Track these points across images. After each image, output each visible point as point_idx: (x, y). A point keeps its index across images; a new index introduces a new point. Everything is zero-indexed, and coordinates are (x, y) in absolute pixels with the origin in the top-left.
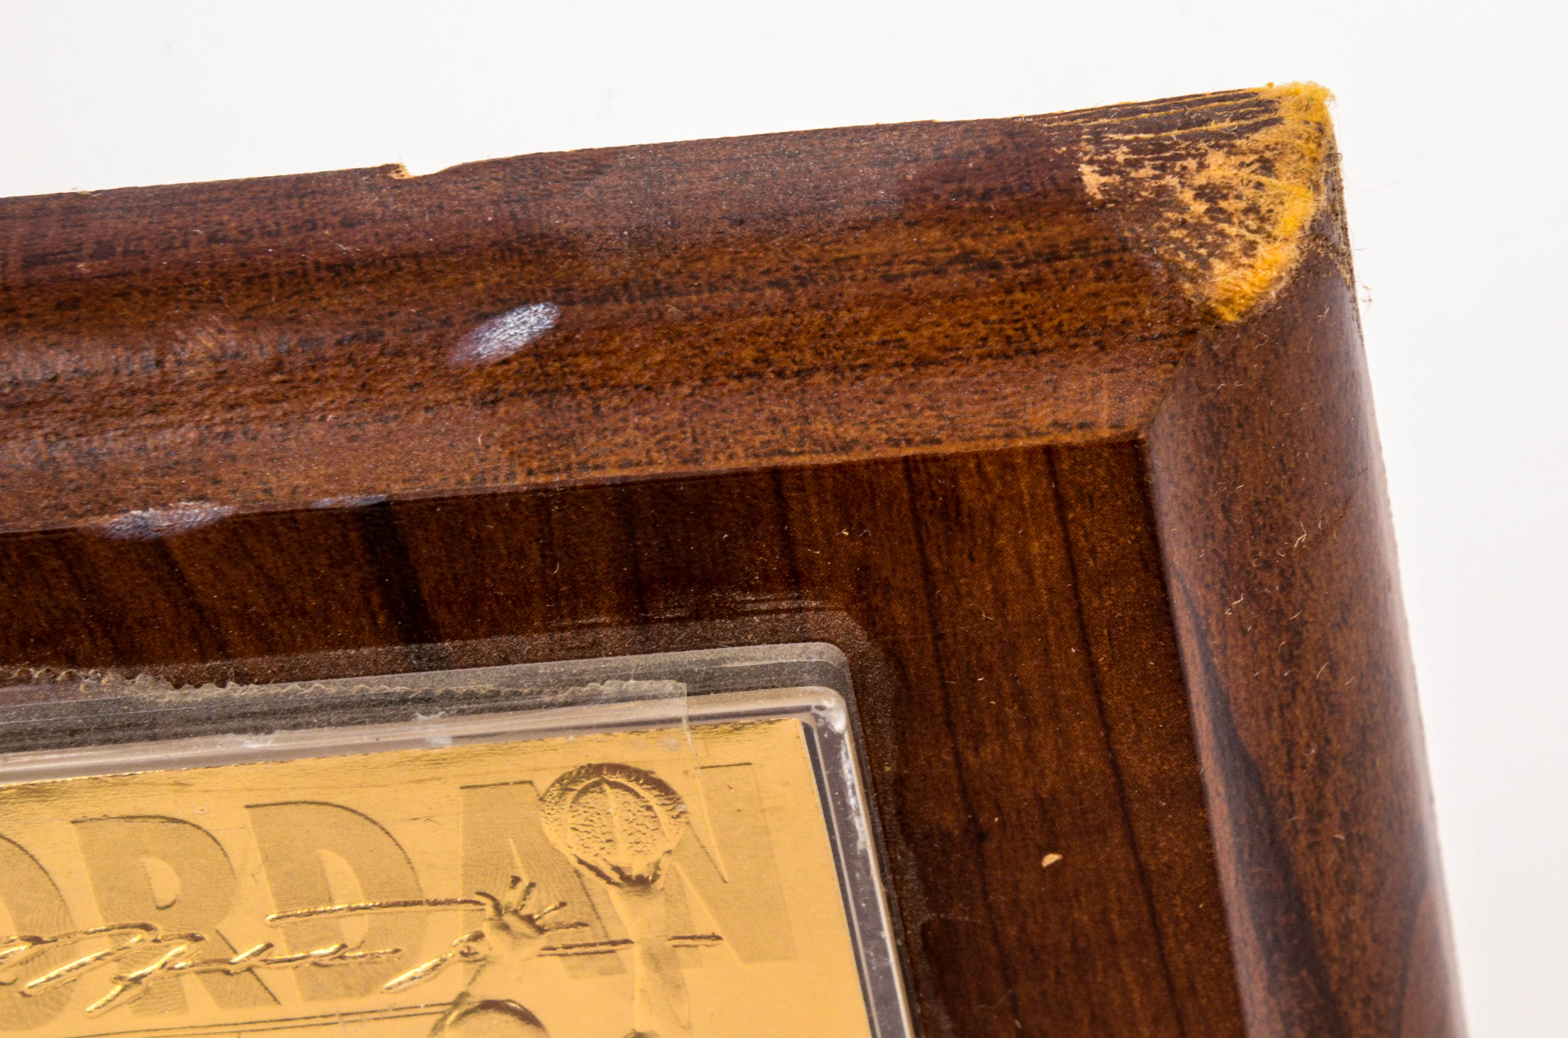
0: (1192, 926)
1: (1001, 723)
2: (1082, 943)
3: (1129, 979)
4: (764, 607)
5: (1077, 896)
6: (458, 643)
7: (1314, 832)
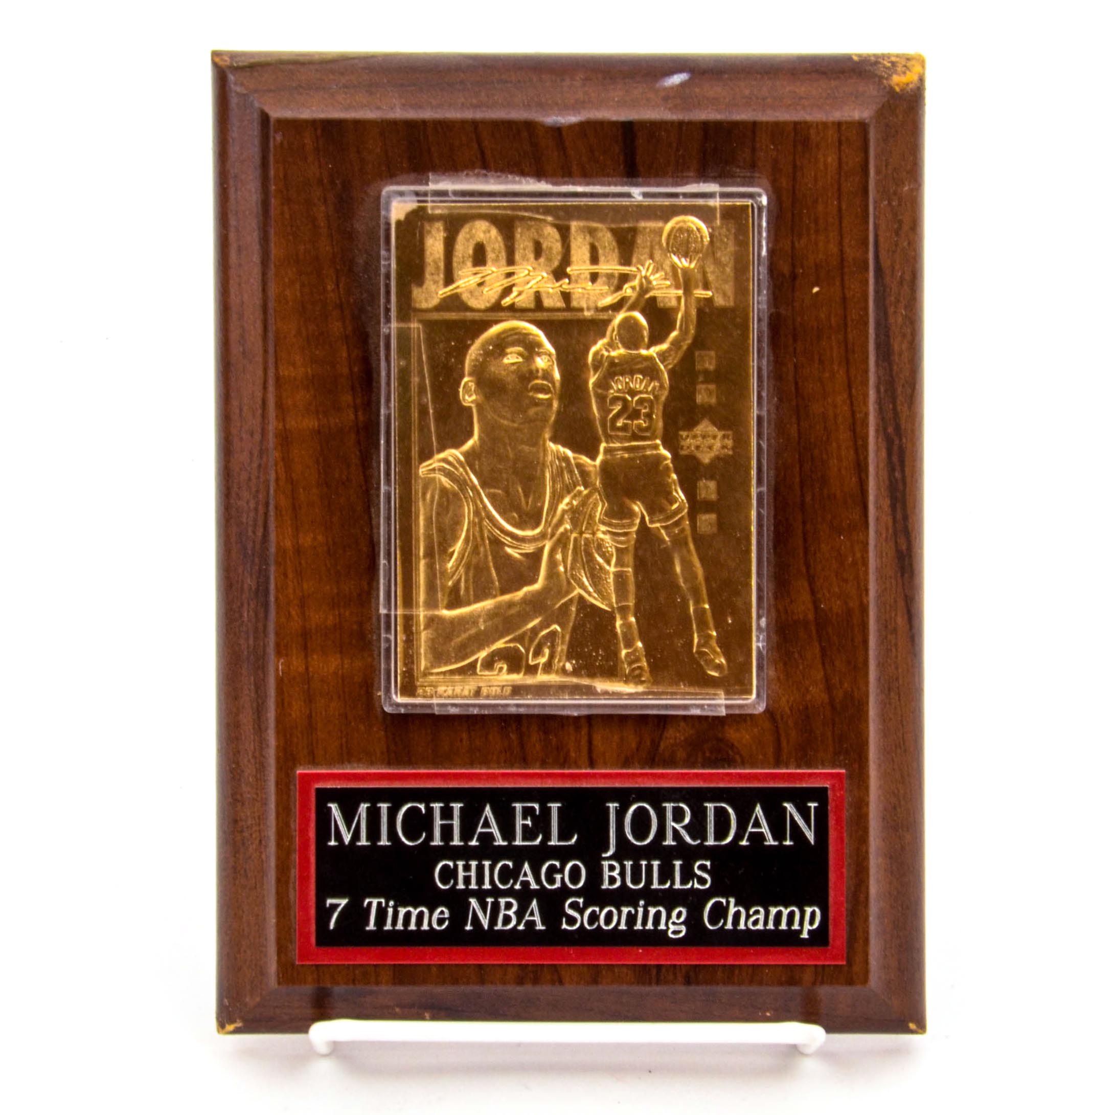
0: (857, 323)
1: (808, 230)
2: (821, 327)
3: (833, 344)
4: (742, 175)
5: (822, 307)
6: (644, 179)
7: (896, 307)
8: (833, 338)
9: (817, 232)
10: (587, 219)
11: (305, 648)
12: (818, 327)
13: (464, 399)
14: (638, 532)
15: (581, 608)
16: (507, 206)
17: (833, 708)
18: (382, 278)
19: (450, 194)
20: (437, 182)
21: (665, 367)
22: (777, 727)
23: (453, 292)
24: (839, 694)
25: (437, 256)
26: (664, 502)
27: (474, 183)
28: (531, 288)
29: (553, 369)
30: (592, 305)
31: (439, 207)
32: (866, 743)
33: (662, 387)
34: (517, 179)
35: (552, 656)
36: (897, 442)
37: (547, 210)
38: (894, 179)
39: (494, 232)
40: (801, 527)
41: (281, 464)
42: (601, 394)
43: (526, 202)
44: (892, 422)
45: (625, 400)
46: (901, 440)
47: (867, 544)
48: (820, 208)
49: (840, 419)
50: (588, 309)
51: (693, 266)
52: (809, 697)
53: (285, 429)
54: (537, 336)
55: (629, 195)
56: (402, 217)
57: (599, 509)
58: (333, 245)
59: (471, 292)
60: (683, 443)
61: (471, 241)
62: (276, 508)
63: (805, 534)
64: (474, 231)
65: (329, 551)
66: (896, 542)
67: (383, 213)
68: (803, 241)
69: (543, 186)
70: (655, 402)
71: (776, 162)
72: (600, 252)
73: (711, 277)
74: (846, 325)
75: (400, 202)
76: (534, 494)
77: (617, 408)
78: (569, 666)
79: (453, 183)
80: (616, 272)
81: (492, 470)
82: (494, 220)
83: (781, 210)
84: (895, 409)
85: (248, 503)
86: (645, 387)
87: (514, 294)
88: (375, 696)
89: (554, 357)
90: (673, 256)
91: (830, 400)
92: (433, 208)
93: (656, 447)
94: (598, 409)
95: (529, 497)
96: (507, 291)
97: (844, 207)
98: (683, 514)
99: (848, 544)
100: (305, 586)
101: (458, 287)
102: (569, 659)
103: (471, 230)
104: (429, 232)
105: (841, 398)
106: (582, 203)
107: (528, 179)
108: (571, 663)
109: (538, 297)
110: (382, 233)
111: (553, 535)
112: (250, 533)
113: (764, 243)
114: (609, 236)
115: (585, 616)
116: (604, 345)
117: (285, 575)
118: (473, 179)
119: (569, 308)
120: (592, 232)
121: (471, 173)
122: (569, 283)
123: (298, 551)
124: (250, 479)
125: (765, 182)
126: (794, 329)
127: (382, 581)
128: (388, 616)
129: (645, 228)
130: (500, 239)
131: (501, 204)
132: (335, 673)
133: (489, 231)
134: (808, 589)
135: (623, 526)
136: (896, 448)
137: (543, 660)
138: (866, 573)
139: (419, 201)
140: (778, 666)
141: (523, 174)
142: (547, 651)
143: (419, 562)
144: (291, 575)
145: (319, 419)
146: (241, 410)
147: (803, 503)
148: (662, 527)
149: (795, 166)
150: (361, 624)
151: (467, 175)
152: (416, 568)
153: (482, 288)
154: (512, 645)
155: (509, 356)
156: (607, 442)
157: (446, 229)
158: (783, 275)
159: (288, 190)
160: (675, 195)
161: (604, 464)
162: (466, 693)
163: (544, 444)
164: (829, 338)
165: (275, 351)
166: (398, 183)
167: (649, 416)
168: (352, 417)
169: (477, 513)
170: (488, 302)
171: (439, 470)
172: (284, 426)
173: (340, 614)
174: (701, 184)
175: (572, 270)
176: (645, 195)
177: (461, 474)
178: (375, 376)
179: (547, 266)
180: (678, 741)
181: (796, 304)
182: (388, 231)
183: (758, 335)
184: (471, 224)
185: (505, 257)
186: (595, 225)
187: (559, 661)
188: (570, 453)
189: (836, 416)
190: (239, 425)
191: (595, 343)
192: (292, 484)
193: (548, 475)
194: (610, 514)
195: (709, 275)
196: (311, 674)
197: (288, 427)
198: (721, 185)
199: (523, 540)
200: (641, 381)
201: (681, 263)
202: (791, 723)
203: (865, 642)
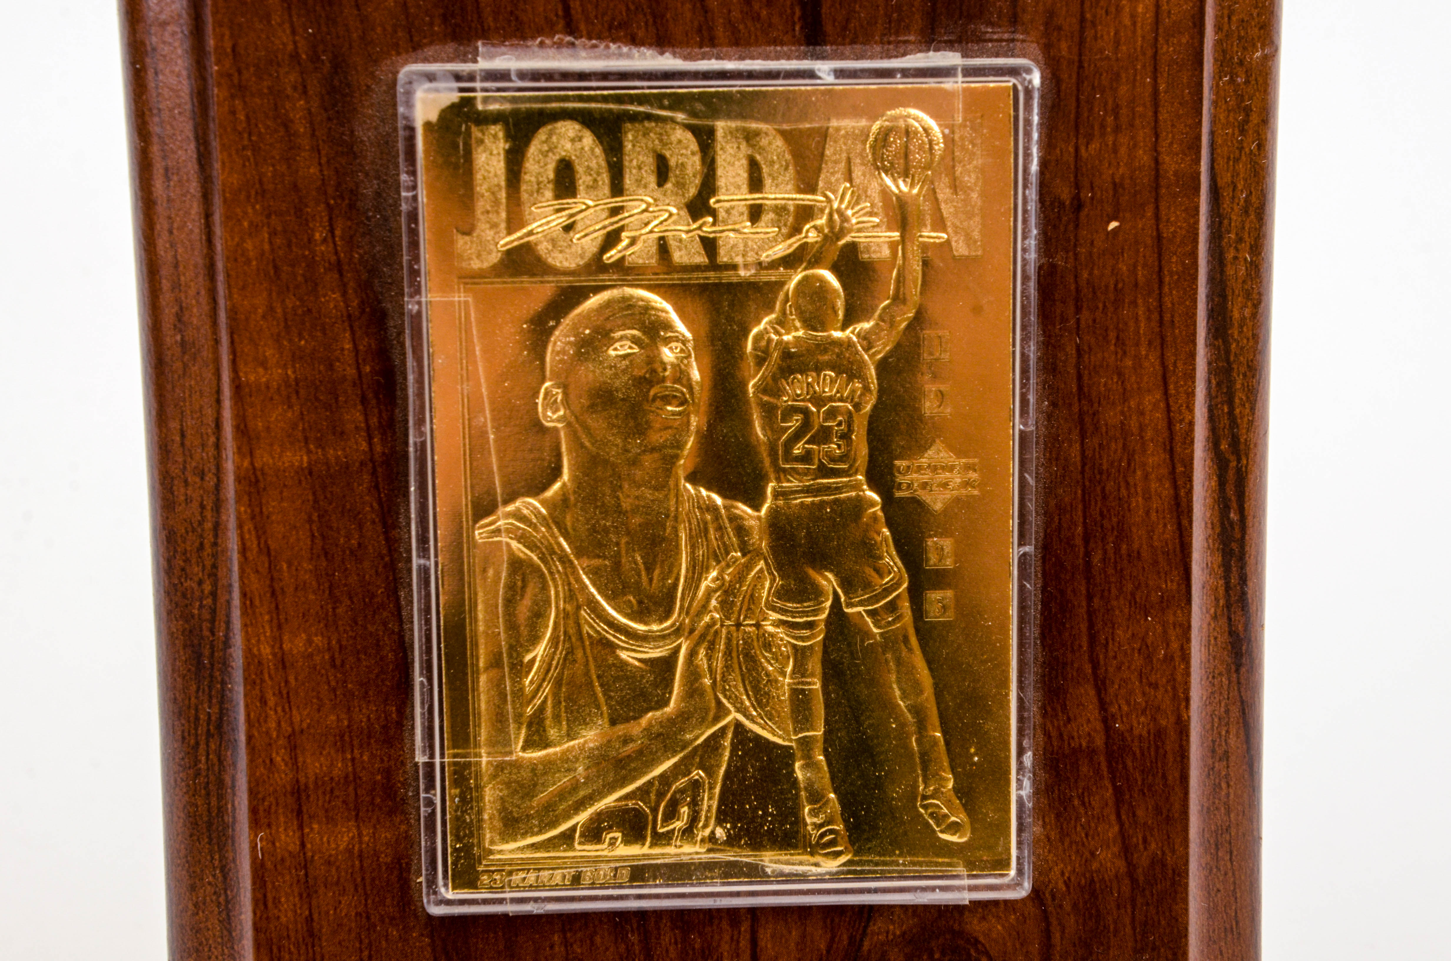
0: (1179, 278)
1: (1103, 126)
2: (1120, 286)
3: (1140, 313)
4: (995, 37)
5: (1122, 253)
6: (834, 47)
7: (1237, 250)
8: (1140, 301)
9: (1117, 129)
10: (742, 117)
11: (299, 813)
12: (1116, 285)
13: (545, 416)
14: (828, 622)
15: (740, 742)
16: (610, 95)
17: (1133, 880)
18: (403, 220)
19: (514, 77)
20: (491, 57)
21: (871, 357)
22: (1045, 911)
23: (522, 241)
24: (1143, 860)
25: (495, 181)
26: (869, 571)
27: (554, 58)
28: (651, 232)
29: (688, 365)
30: (751, 258)
31: (495, 100)
32: (1184, 934)
33: (866, 389)
34: (625, 49)
35: (694, 819)
36: (1233, 464)
37: (677, 102)
38: (1240, 38)
39: (588, 139)
40: (1084, 603)
41: (249, 526)
42: (768, 403)
43: (642, 88)
44: (1226, 431)
45: (806, 412)
46: (1239, 460)
47: (1189, 627)
48: (1123, 90)
49: (1149, 434)
50: (746, 266)
51: (915, 191)
52: (1095, 866)
53: (254, 469)
54: (663, 311)
55: (811, 74)
56: (433, 116)
57: (767, 585)
58: (320, 164)
59: (553, 241)
60: (900, 479)
61: (550, 154)
62: (244, 595)
63: (1091, 614)
64: (554, 139)
65: (333, 659)
66: (1229, 619)
67: (401, 110)
68: (1094, 146)
69: (668, 62)
70: (855, 415)
71: (1051, 14)
72: (765, 170)
73: (946, 210)
74: (1161, 282)
75: (429, 90)
76: (662, 567)
77: (794, 423)
78: (720, 833)
79: (518, 58)
80: (791, 202)
81: (594, 530)
82: (586, 119)
83: (1059, 96)
84: (1231, 413)
85: (200, 583)
86: (838, 392)
87: (625, 242)
88: (413, 884)
89: (690, 345)
90: (883, 175)
91: (1133, 404)
92: (486, 100)
93: (857, 487)
94: (763, 429)
95: (654, 570)
96: (611, 239)
97: (1162, 87)
98: (900, 590)
99: (1159, 629)
100: (297, 719)
101: (531, 233)
102: (720, 822)
103: (550, 135)
104: (481, 142)
105: (1151, 399)
106: (734, 89)
107: (643, 49)
108: (725, 828)
109: (663, 247)
110: (401, 146)
111: (692, 631)
112: (206, 633)
113: (1035, 150)
114: (779, 143)
115: (745, 754)
116: (770, 322)
117: (264, 701)
118: (551, 52)
119: (714, 265)
120: (750, 137)
121: (548, 42)
122: (714, 224)
123: (283, 662)
124: (201, 547)
125: (1034, 48)
126: (1078, 290)
127: (418, 710)
128: (430, 766)
129: (838, 129)
130: (598, 151)
131: (599, 92)
132: (349, 851)
133: (580, 139)
134: (1095, 700)
135: (806, 614)
136: (1231, 474)
137: (678, 825)
138: (1187, 673)
139: (462, 90)
140: (1047, 820)
141: (635, 41)
142: (685, 810)
143: (478, 678)
144: (272, 701)
145: (309, 452)
146: (183, 435)
147: (1088, 565)
148: (866, 611)
149: (1082, 20)
150: (388, 773)
151: (542, 45)
152: (473, 686)
153: (571, 234)
154: (630, 804)
155: (617, 345)
156: (778, 480)
157: (508, 136)
158: (1062, 204)
159: (240, 72)
160: (888, 73)
161: (774, 514)
162: (558, 880)
163: (677, 485)
164: (1134, 303)
165: (232, 342)
166: (426, 60)
167: (845, 436)
168: (364, 446)
169: (570, 596)
170: (582, 258)
171: (508, 531)
172: (252, 463)
173: (353, 759)
174: (931, 53)
175: (718, 201)
176: (840, 73)
177: (544, 537)
178: (399, 379)
179: (677, 194)
180: (891, 937)
181: (1082, 250)
182: (411, 140)
183: (1022, 302)
184: (549, 127)
185: (607, 181)
186: (754, 125)
187: (705, 826)
188: (718, 500)
189: (1142, 428)
190: (180, 460)
191: (759, 322)
192: (269, 554)
193: (683, 536)
194: (783, 594)
195: (943, 206)
196: (310, 854)
197: (258, 465)
198: (965, 56)
199: (644, 638)
200: (833, 381)
201: (898, 187)
202: (1067, 906)
203: (1184, 778)
